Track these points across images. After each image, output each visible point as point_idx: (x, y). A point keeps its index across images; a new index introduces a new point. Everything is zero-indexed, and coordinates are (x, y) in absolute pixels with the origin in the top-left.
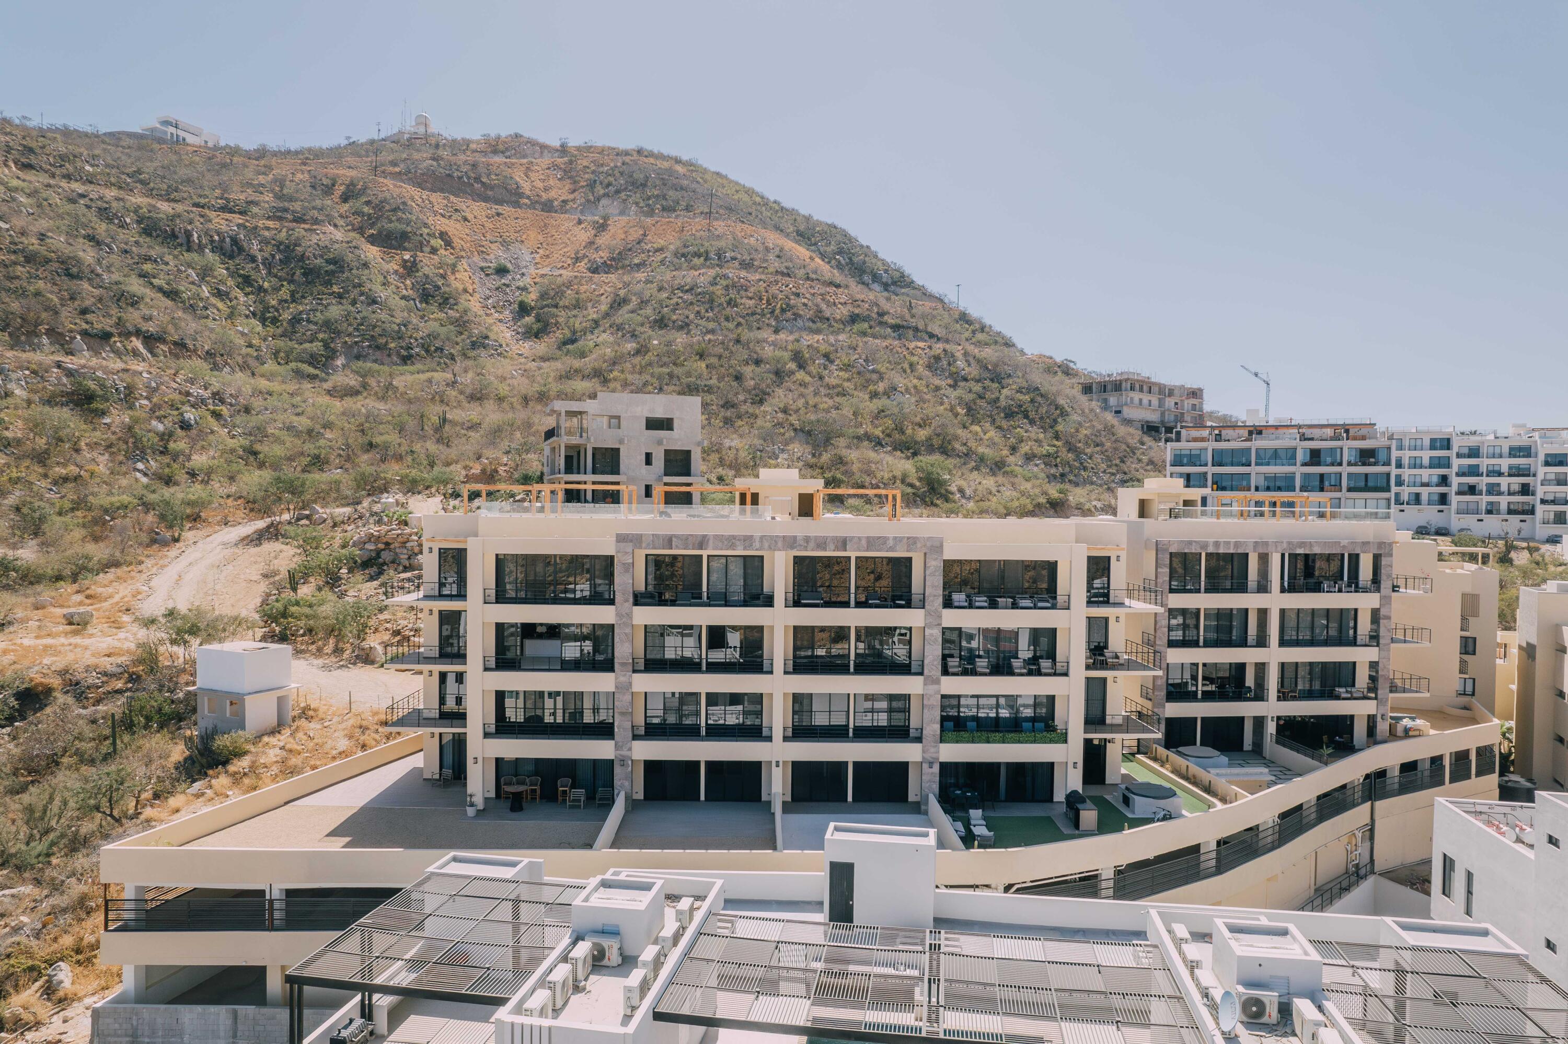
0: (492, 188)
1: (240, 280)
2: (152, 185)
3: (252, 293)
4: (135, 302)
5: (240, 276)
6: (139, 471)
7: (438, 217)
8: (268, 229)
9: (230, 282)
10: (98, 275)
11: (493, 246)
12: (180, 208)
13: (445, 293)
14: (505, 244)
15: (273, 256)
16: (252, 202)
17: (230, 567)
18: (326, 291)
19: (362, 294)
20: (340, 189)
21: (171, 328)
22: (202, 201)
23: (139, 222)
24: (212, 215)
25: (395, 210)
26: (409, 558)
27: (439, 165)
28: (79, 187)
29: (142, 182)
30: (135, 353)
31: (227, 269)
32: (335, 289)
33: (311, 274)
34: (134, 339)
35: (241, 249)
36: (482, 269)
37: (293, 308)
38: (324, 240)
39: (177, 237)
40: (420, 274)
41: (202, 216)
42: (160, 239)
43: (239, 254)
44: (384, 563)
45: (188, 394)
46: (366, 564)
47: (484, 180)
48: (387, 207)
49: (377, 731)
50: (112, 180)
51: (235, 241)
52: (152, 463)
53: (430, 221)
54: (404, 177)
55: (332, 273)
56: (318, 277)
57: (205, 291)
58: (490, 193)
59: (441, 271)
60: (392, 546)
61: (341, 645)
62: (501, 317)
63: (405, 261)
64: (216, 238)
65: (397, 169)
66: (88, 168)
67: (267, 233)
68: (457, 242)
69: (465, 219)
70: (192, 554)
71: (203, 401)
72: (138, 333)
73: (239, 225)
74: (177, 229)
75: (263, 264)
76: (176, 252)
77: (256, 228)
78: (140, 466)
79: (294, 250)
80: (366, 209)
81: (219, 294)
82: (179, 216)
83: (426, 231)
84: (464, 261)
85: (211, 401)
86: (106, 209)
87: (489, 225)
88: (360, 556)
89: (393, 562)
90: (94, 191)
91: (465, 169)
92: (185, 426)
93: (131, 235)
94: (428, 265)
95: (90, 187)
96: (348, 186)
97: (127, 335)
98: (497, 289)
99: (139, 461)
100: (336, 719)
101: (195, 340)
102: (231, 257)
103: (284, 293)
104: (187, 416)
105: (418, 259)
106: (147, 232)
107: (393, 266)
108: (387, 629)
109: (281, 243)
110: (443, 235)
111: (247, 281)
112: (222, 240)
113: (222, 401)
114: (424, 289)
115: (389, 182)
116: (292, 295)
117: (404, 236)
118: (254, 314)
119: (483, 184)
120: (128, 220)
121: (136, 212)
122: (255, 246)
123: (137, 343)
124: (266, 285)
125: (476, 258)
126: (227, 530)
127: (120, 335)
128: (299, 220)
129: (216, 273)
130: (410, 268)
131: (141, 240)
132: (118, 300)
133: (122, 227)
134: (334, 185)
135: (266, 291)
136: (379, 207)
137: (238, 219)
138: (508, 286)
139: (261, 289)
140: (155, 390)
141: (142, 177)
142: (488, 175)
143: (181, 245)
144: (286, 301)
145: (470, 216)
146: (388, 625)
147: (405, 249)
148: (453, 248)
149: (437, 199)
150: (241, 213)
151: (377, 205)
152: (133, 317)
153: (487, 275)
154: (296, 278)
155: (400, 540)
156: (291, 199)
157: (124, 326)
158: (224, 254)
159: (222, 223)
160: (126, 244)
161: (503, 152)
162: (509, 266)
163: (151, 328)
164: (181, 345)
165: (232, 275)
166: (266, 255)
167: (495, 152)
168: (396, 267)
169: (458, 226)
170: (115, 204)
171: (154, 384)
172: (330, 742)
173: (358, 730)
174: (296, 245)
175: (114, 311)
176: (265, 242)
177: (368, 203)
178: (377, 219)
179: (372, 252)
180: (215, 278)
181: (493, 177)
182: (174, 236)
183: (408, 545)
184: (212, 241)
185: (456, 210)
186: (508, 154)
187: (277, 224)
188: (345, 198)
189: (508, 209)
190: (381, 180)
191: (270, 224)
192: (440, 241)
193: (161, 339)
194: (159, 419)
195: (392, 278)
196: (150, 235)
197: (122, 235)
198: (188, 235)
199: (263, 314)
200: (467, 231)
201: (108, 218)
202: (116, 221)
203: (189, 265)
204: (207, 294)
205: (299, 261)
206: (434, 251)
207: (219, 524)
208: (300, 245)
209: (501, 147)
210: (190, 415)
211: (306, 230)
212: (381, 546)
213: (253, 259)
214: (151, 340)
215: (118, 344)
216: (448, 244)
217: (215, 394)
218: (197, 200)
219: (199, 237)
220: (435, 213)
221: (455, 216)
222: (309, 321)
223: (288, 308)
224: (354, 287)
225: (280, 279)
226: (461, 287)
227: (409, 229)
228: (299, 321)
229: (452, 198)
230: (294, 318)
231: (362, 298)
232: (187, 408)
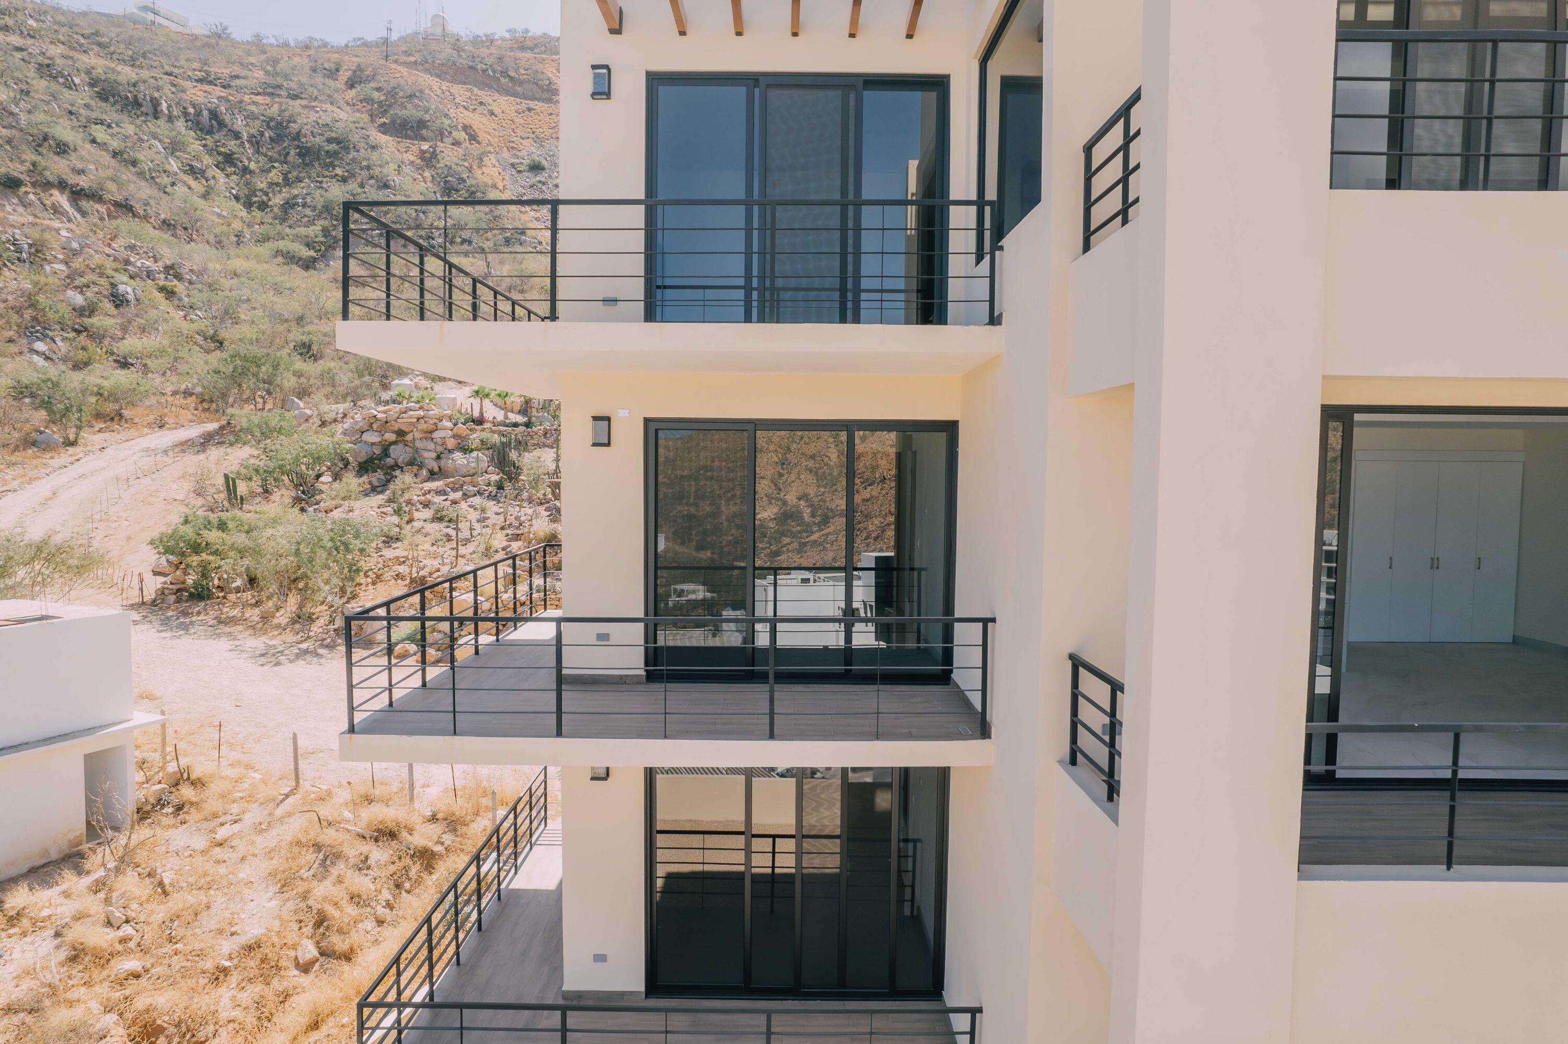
0: (521, 83)
1: (220, 158)
2: (112, 49)
3: (235, 173)
4: (62, 149)
5: (219, 154)
6: (37, 352)
7: (461, 109)
8: (255, 103)
9: (207, 160)
10: (12, 114)
11: (524, 142)
12: (145, 74)
13: (472, 186)
14: (539, 141)
15: (262, 134)
16: (237, 77)
17: (147, 481)
18: (327, 173)
19: (371, 177)
20: (344, 75)
21: (110, 186)
22: (176, 71)
23: (92, 85)
24: (188, 84)
25: (411, 97)
26: (438, 457)
27: (460, 56)
28: (15, 40)
29: (99, 44)
30: (56, 210)
31: (204, 146)
32: (338, 171)
33: (307, 154)
34: (55, 192)
35: (221, 124)
36: (513, 165)
37: (286, 194)
38: (326, 119)
39: (140, 105)
40: (441, 165)
41: (174, 85)
42: (118, 107)
43: (219, 131)
44: (396, 466)
45: (127, 262)
46: (364, 468)
47: (512, 74)
48: (401, 94)
49: (363, 865)
50: (61, 37)
51: (214, 114)
52: (60, 344)
53: (452, 113)
54: (421, 67)
55: (336, 153)
56: (318, 159)
57: (174, 165)
58: (519, 89)
59: (466, 164)
60: (409, 437)
61: (308, 608)
62: (538, 215)
63: (423, 152)
64: (191, 110)
65: (412, 59)
66: (31, 22)
67: (253, 108)
68: (482, 136)
69: (492, 113)
70: (89, 463)
71: (149, 274)
72: (62, 185)
73: (219, 98)
74: (141, 96)
75: (249, 142)
76: (138, 122)
77: (241, 102)
78: (40, 346)
79: (287, 127)
80: (376, 95)
81: (192, 171)
82: (144, 82)
83: (447, 122)
84: (492, 156)
85: (162, 276)
86: (48, 66)
87: (519, 120)
88: (356, 454)
89: (411, 463)
90: (34, 47)
91: (490, 61)
92: (119, 301)
93: (83, 97)
94: (449, 156)
95: (30, 41)
96: (355, 72)
97: (47, 185)
98: (532, 186)
99: (39, 339)
100: (254, 814)
101: (147, 204)
102: (210, 132)
103: (275, 175)
104: (121, 288)
105: (438, 150)
106: (103, 96)
107: (411, 157)
108: (399, 576)
109: (272, 119)
110: (465, 128)
111: (229, 159)
112: (199, 113)
113: (178, 276)
114: (446, 182)
115: (404, 71)
116: (286, 179)
117: (422, 124)
118: (237, 198)
119: (511, 78)
120: (77, 81)
121: (88, 72)
122: (239, 123)
123: (61, 199)
124: (253, 166)
125: (506, 154)
126: (161, 433)
127: (34, 185)
128: (295, 97)
129: (189, 150)
130: (429, 159)
131: (93, 103)
132: (40, 145)
133: (70, 88)
134: (338, 70)
135: (251, 172)
136: (392, 93)
137: (218, 91)
138: (544, 184)
139: (246, 170)
140: (75, 253)
141: (99, 39)
142: (517, 70)
143: (147, 114)
144: (277, 184)
145: (497, 111)
146: (402, 569)
147: (424, 139)
148: (479, 143)
149: (457, 89)
150: (224, 87)
151: (389, 92)
152: (57, 167)
153: (520, 172)
154: (290, 158)
155: (422, 426)
156: (286, 77)
157: (41, 174)
158: (201, 130)
159: (196, 94)
160: (72, 105)
161: (531, 49)
162: (545, 163)
163: (83, 182)
164: (125, 207)
165: (210, 152)
166: (253, 131)
167: (523, 48)
168: (412, 158)
169: (484, 120)
170: (59, 61)
171: (75, 245)
172: (218, 900)
173: (310, 856)
174: (289, 122)
175: (30, 156)
176: (252, 117)
177: (378, 89)
178: (390, 106)
179: (383, 139)
180: (189, 153)
181: (523, 72)
182: (137, 103)
183: (436, 435)
184: (186, 114)
185: (481, 103)
186: (537, 50)
187: (268, 100)
188: (351, 85)
189: (541, 104)
190: (394, 66)
191: (259, 99)
192: (463, 133)
193: (95, 196)
194: (81, 289)
195: (407, 169)
196: (106, 100)
197: (67, 95)
198: (155, 103)
199: (248, 197)
200: (495, 126)
201: (50, 76)
202: (61, 80)
203: (155, 136)
204: (175, 168)
205: (294, 139)
206: (456, 143)
207: (149, 425)
208: (295, 122)
209: (529, 43)
210: (127, 288)
211: (304, 107)
212: (391, 437)
213: (237, 136)
214: (77, 195)
215: (31, 196)
216: (473, 138)
217: (168, 269)
218: (168, 68)
219: (169, 106)
220: (457, 105)
221: (481, 109)
222: (304, 205)
223: (280, 192)
224: (361, 169)
225: (271, 160)
226: (490, 182)
227: (427, 117)
228: (293, 206)
229: (476, 90)
230: (287, 203)
231: (372, 182)
232: (123, 278)
